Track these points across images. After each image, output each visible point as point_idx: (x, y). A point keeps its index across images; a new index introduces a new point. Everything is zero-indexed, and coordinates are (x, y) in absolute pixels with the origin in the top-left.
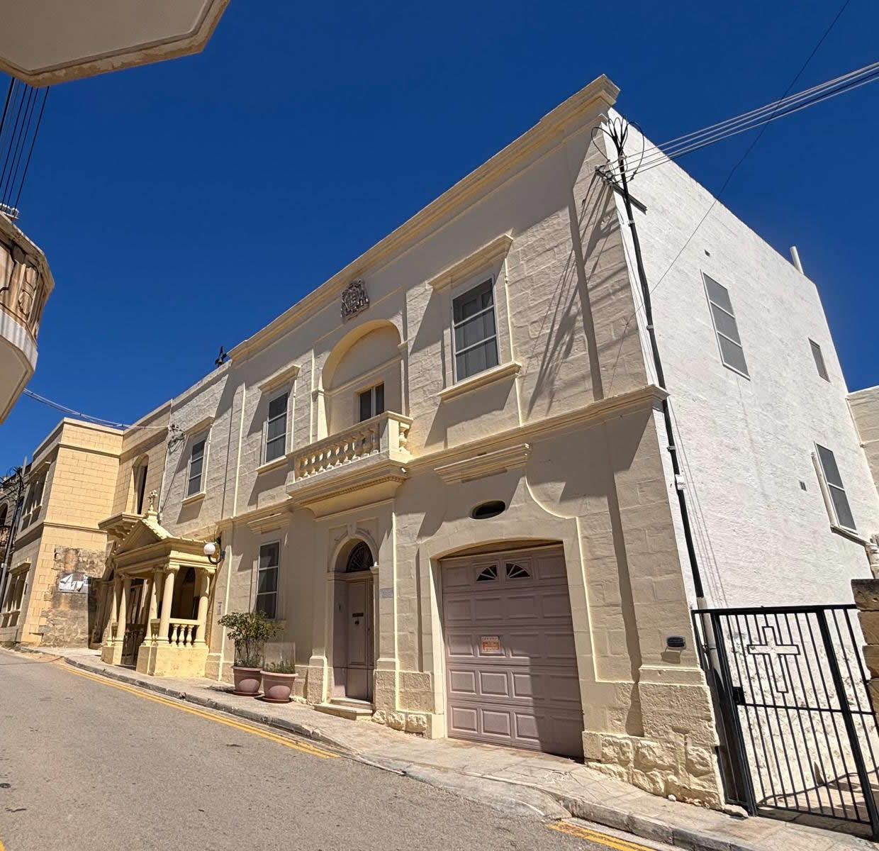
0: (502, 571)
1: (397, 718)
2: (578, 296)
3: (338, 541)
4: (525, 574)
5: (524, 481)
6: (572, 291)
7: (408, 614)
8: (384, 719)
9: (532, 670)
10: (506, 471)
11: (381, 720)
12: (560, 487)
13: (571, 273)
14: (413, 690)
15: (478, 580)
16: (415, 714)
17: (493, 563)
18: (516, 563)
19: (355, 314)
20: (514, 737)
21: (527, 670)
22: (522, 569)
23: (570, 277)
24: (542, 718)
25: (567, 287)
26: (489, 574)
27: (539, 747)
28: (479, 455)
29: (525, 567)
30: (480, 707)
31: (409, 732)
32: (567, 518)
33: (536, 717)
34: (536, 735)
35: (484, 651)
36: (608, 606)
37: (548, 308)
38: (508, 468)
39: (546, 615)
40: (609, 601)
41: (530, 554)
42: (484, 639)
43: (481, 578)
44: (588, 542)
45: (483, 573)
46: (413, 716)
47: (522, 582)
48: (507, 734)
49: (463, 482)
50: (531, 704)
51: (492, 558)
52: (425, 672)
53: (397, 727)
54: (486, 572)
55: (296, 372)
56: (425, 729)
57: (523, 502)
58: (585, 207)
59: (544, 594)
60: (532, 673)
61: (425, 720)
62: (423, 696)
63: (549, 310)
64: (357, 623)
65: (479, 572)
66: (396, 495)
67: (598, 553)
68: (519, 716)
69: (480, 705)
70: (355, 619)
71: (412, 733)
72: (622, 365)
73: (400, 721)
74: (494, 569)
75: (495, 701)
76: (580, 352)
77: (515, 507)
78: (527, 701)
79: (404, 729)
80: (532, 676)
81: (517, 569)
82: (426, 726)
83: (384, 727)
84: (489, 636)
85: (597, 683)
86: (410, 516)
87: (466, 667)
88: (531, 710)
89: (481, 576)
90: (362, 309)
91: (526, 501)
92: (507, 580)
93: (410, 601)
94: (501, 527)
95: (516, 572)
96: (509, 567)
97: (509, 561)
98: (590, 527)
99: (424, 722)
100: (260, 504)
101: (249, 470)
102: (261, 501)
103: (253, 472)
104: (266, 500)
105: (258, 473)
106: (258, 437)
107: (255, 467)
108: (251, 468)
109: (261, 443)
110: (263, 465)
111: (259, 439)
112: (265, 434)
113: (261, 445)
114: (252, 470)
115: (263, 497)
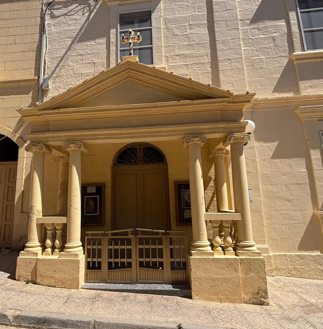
100: (306, 91)
101: (267, 55)
102: (306, 88)
103: (276, 58)
104: (317, 88)
105: (288, 59)
106: (278, 24)
107: (280, 53)
108: (271, 53)
109: (286, 30)
110: (300, 51)
111: (280, 25)
112: (296, 22)
113: (287, 32)
114: (273, 55)
115: (310, 84)
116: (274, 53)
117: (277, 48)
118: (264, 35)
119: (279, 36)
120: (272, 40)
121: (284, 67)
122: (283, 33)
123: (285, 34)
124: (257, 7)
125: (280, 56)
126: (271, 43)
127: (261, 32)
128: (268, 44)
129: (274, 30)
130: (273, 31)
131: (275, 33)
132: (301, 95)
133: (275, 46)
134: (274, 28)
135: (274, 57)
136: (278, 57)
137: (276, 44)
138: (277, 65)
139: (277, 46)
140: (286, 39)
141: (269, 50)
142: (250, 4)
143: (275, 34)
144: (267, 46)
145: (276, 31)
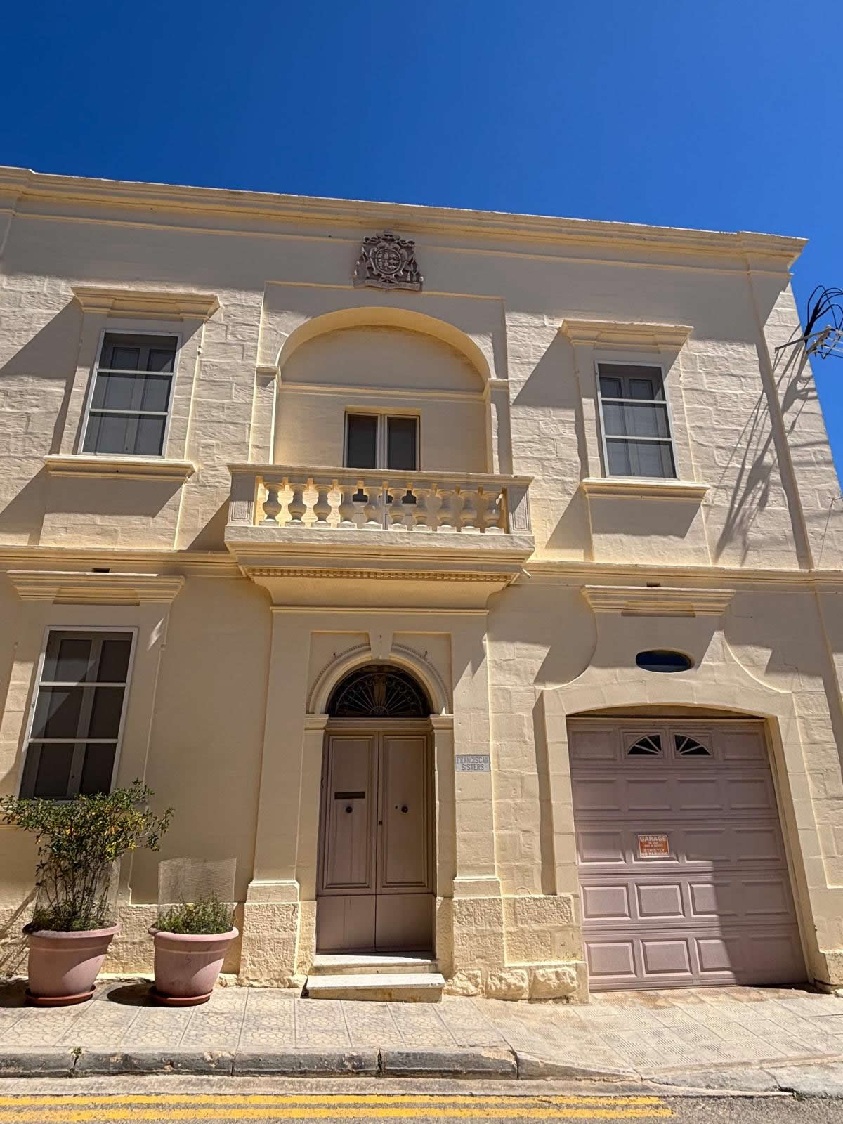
0: (668, 744)
1: (512, 980)
2: (772, 443)
3: (336, 659)
4: (702, 751)
5: (718, 635)
6: (766, 436)
7: (518, 801)
8: (476, 985)
9: (715, 877)
10: (694, 617)
11: (472, 989)
12: (765, 655)
13: (764, 416)
14: (536, 927)
15: (631, 753)
16: (550, 967)
17: (654, 733)
18: (688, 737)
19: (386, 285)
20: (697, 972)
21: (708, 877)
22: (699, 745)
23: (763, 419)
24: (734, 940)
25: (760, 428)
26: (647, 747)
27: (733, 980)
28: (648, 586)
29: (703, 743)
30: (636, 937)
31: (538, 1000)
32: (781, 691)
33: (724, 940)
34: (728, 966)
35: (641, 855)
36: (830, 799)
37: (737, 440)
38: (697, 613)
39: (733, 806)
40: (831, 793)
41: (710, 727)
42: (641, 838)
43: (634, 751)
44: (804, 723)
45: (638, 744)
46: (549, 970)
47: (700, 761)
48: (685, 971)
49: (624, 614)
50: (716, 923)
51: (653, 726)
52: (560, 894)
53: (510, 995)
54: (644, 743)
55: (212, 309)
56: (574, 989)
57: (720, 661)
58: (779, 356)
59: (730, 779)
60: (716, 882)
61: (574, 973)
62: (557, 935)
63: (739, 443)
64: (349, 810)
65: (632, 742)
66: (491, 604)
67: (817, 737)
68: (701, 942)
69: (635, 934)
70: (343, 803)
71: (546, 1000)
72: (831, 539)
73: (522, 984)
74: (657, 740)
75: (661, 925)
76: (777, 505)
77: (711, 666)
78: (712, 920)
79: (526, 996)
80: (715, 885)
81: (691, 744)
82: (575, 984)
83: (479, 1000)
84: (650, 833)
85: (830, 890)
86: (518, 645)
87: (611, 879)
88: (716, 932)
89: (634, 747)
90: (402, 285)
91: (725, 660)
92: (676, 758)
93: (522, 779)
94: (691, 688)
95: (688, 747)
96: (679, 740)
97: (681, 732)
98: (805, 707)
99: (572, 979)
100: (51, 537)
101: (4, 449)
102: (54, 530)
103: (18, 458)
104: (77, 532)
105: (43, 465)
106: (49, 389)
107: (32, 449)
108: (12, 448)
109: (60, 404)
110: (69, 453)
111: (52, 393)
112: (83, 391)
113: (60, 408)
114: (15, 452)
115: (66, 523)
116: (20, 448)
117: (30, 438)
118: (13, 407)
119: (42, 414)
120: (26, 419)
121: (28, 481)
122: (52, 410)
123: (56, 412)
124: (20, 348)
125: (30, 457)
126: (20, 426)
127: (8, 400)
128: (14, 427)
129: (37, 400)
130: (34, 402)
131: (37, 406)
132: (40, 545)
133: (26, 433)
134: (38, 395)
135: (15, 457)
136: (26, 458)
137: (29, 431)
138: (15, 475)
139: (31, 434)
140: (55, 422)
141: (13, 440)
142: (9, 340)
143: (35, 410)
144: (10, 431)
145: (40, 403)
